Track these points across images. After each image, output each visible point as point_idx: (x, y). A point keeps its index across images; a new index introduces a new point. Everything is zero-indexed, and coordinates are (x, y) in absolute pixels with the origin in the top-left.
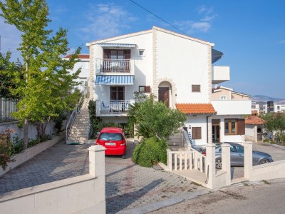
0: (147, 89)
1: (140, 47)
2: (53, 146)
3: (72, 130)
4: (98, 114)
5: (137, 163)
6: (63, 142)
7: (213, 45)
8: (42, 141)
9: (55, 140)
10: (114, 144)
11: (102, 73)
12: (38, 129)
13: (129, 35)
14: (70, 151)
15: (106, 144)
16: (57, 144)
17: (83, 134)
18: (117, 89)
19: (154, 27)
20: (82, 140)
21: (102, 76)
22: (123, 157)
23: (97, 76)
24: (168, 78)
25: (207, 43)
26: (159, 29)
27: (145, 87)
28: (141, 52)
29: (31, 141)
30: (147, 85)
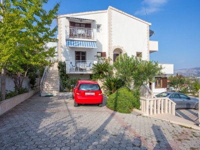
0: (103, 54)
1: (98, 23)
2: (30, 98)
3: (45, 85)
4: (68, 72)
5: (115, 110)
6: (37, 95)
7: (150, 24)
8: (19, 93)
9: (31, 93)
10: (94, 94)
11: (71, 39)
12: (15, 83)
13: (90, 12)
14: (48, 102)
15: (86, 94)
16: (32, 96)
17: (54, 88)
18: (81, 54)
19: (110, 7)
20: (55, 93)
21: (71, 40)
22: (100, 105)
23: (66, 40)
24: (120, 46)
25: (147, 22)
26: (114, 8)
27: (101, 53)
28: (99, 27)
29: (9, 92)
30: (103, 51)
